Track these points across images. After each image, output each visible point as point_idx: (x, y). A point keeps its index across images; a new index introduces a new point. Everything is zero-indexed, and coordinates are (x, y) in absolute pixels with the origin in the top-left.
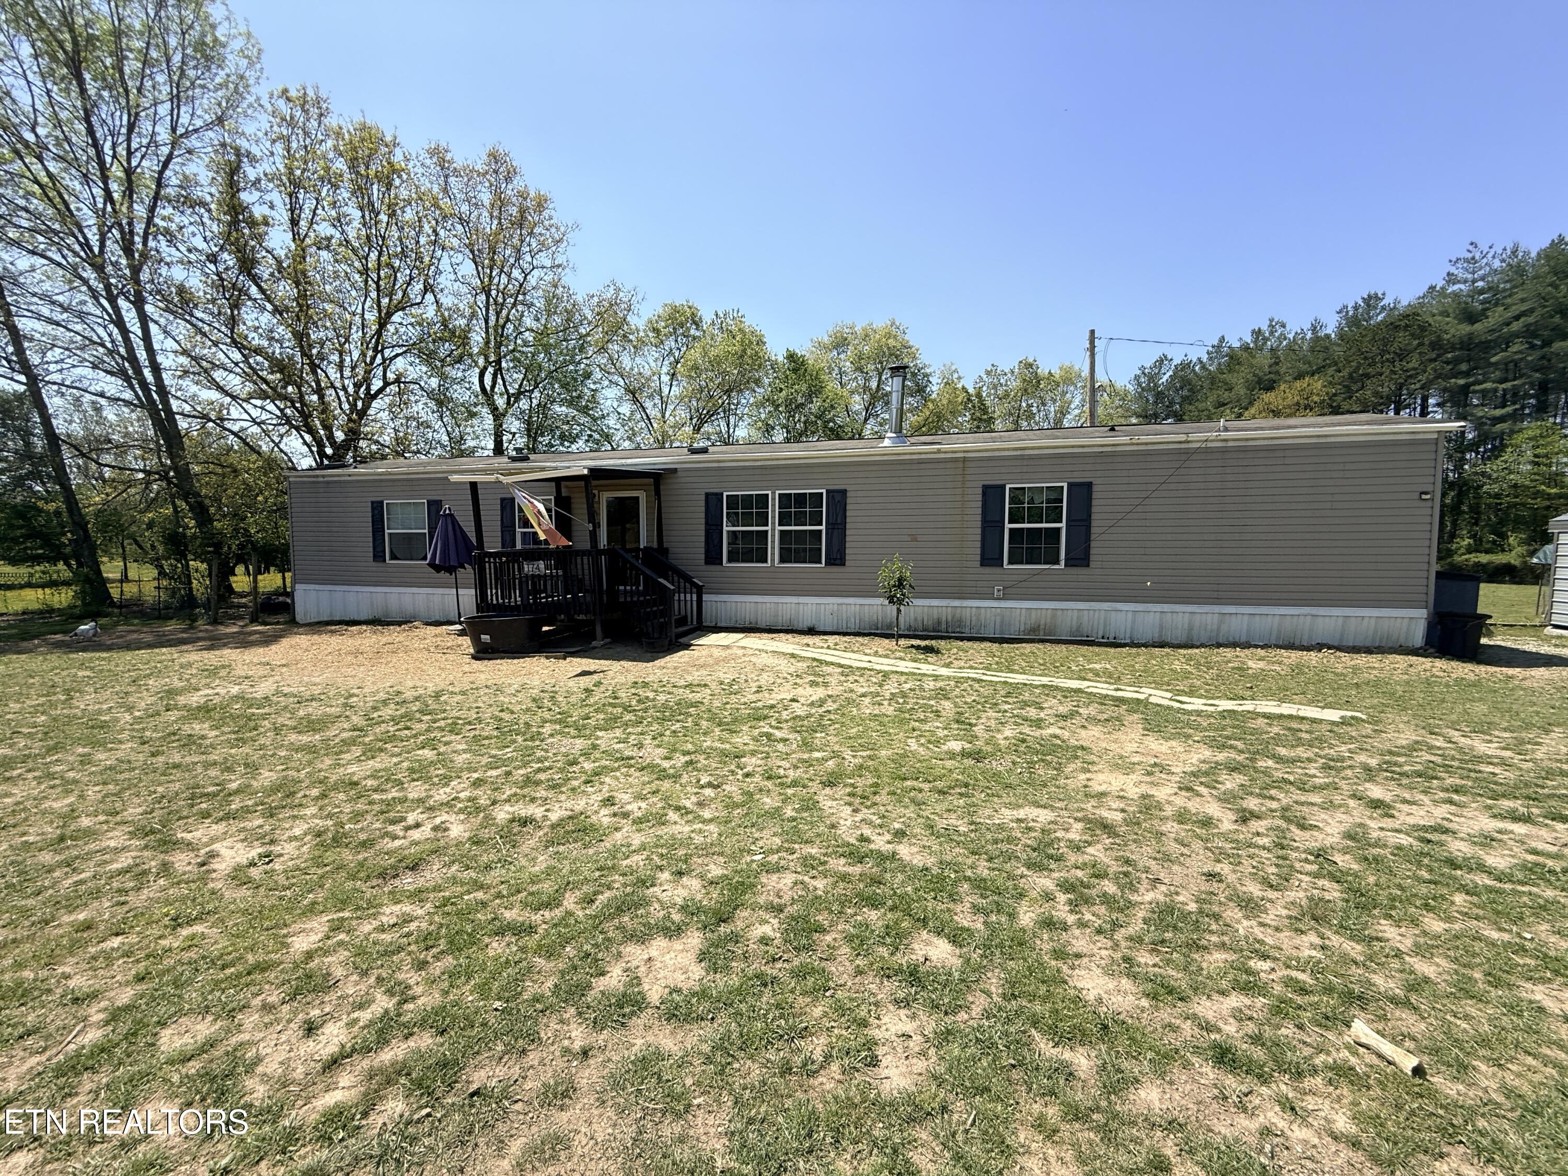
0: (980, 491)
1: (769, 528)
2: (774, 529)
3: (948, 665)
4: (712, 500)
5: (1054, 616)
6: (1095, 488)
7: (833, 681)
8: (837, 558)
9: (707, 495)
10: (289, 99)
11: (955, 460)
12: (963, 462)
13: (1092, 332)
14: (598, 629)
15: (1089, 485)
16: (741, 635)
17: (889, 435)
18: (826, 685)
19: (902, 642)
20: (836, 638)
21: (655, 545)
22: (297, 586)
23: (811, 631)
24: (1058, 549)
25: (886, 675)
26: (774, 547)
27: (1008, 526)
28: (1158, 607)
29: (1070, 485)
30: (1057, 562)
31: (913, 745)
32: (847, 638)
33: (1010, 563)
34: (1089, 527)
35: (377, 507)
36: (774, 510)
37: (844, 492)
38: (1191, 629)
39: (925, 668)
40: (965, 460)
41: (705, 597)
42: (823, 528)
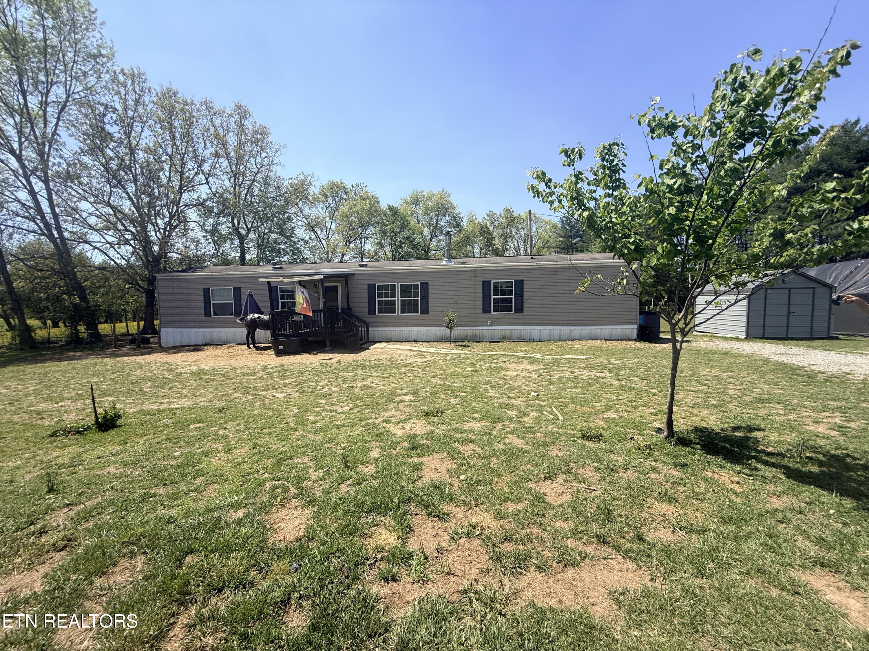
0: (481, 283)
1: (396, 299)
2: (398, 299)
3: (470, 351)
4: (371, 287)
5: (511, 332)
6: (525, 282)
7: (428, 357)
8: (425, 311)
9: (368, 285)
10: (124, 74)
11: (471, 271)
12: (475, 272)
13: (530, 211)
14: (328, 343)
15: (522, 281)
16: (387, 344)
17: (445, 259)
18: (426, 358)
19: (453, 344)
20: (426, 344)
21: (346, 307)
22: (162, 329)
23: (415, 341)
24: (512, 306)
25: (447, 354)
26: (398, 307)
27: (493, 297)
28: (548, 327)
29: (515, 281)
30: (512, 311)
31: (457, 369)
32: (431, 343)
33: (494, 311)
34: (523, 297)
35: (206, 291)
36: (398, 291)
37: (427, 284)
38: (560, 335)
39: (461, 352)
40: (475, 271)
41: (370, 329)
42: (419, 298)
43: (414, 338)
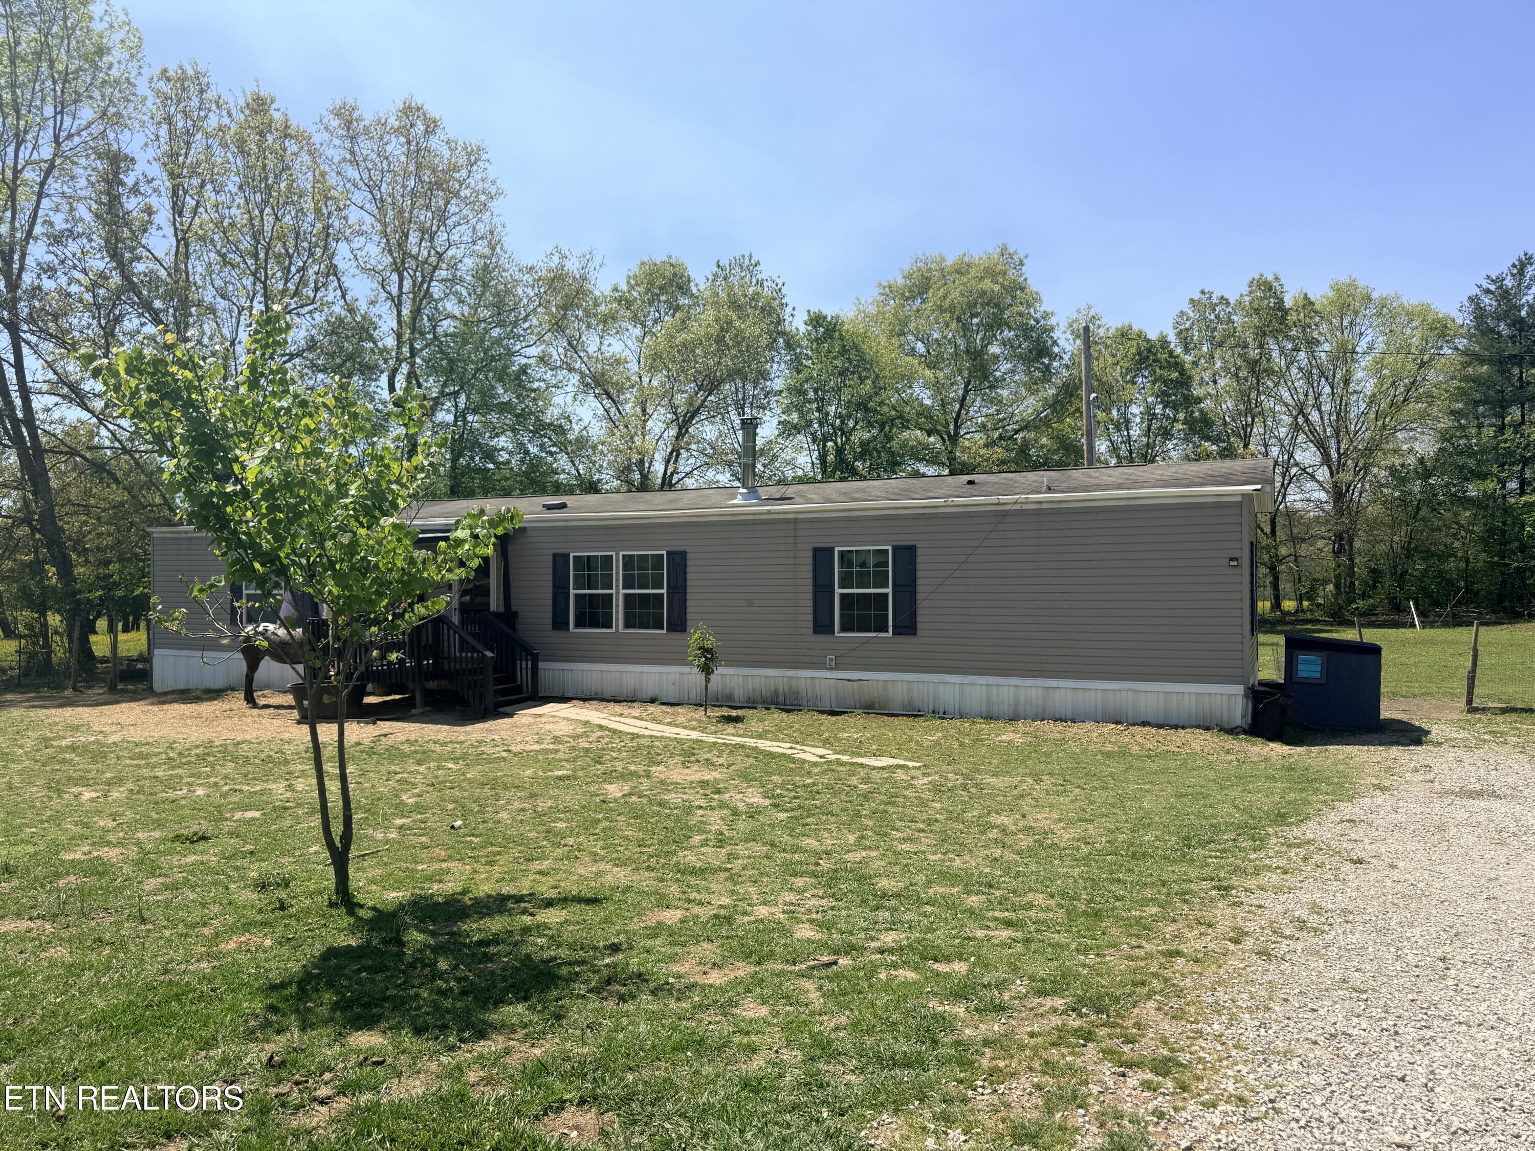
0: (810, 554)
1: (613, 591)
2: (618, 592)
4: (559, 561)
5: (885, 688)
6: (919, 552)
8: (678, 624)
9: (554, 556)
11: (786, 521)
12: (793, 523)
14: (419, 696)
15: (913, 548)
17: (742, 490)
21: (502, 609)
22: (157, 652)
23: (652, 701)
24: (886, 616)
26: (618, 612)
27: (838, 591)
28: (983, 680)
29: (895, 549)
30: (887, 631)
32: (672, 709)
33: (843, 629)
34: (914, 593)
36: (618, 572)
37: (683, 554)
38: (1017, 703)
40: (796, 521)
41: (542, 665)
42: (664, 591)
43: (651, 694)
